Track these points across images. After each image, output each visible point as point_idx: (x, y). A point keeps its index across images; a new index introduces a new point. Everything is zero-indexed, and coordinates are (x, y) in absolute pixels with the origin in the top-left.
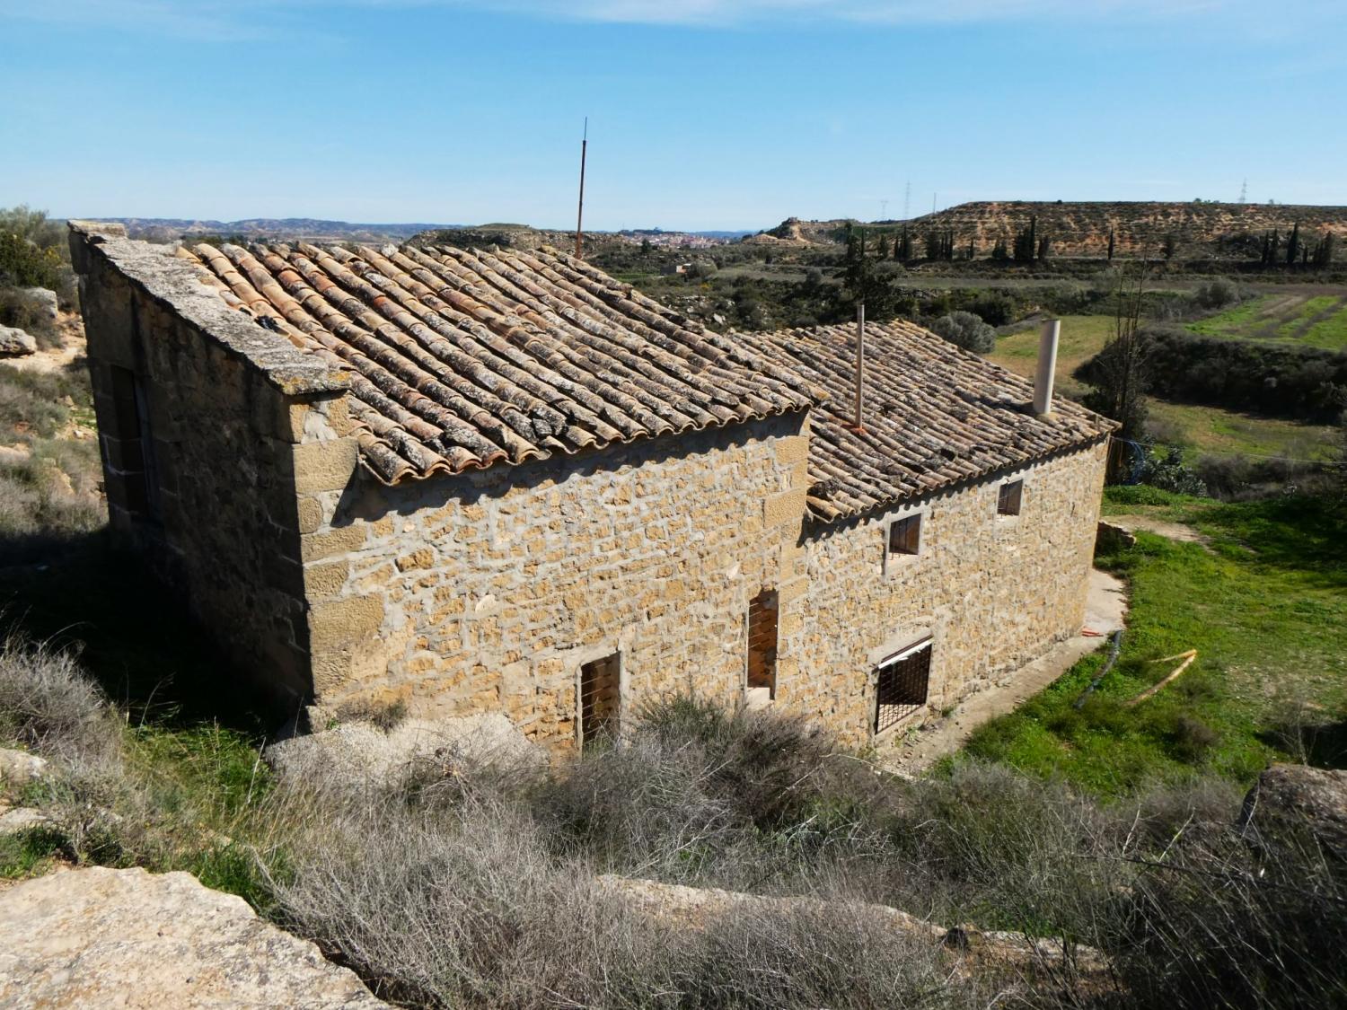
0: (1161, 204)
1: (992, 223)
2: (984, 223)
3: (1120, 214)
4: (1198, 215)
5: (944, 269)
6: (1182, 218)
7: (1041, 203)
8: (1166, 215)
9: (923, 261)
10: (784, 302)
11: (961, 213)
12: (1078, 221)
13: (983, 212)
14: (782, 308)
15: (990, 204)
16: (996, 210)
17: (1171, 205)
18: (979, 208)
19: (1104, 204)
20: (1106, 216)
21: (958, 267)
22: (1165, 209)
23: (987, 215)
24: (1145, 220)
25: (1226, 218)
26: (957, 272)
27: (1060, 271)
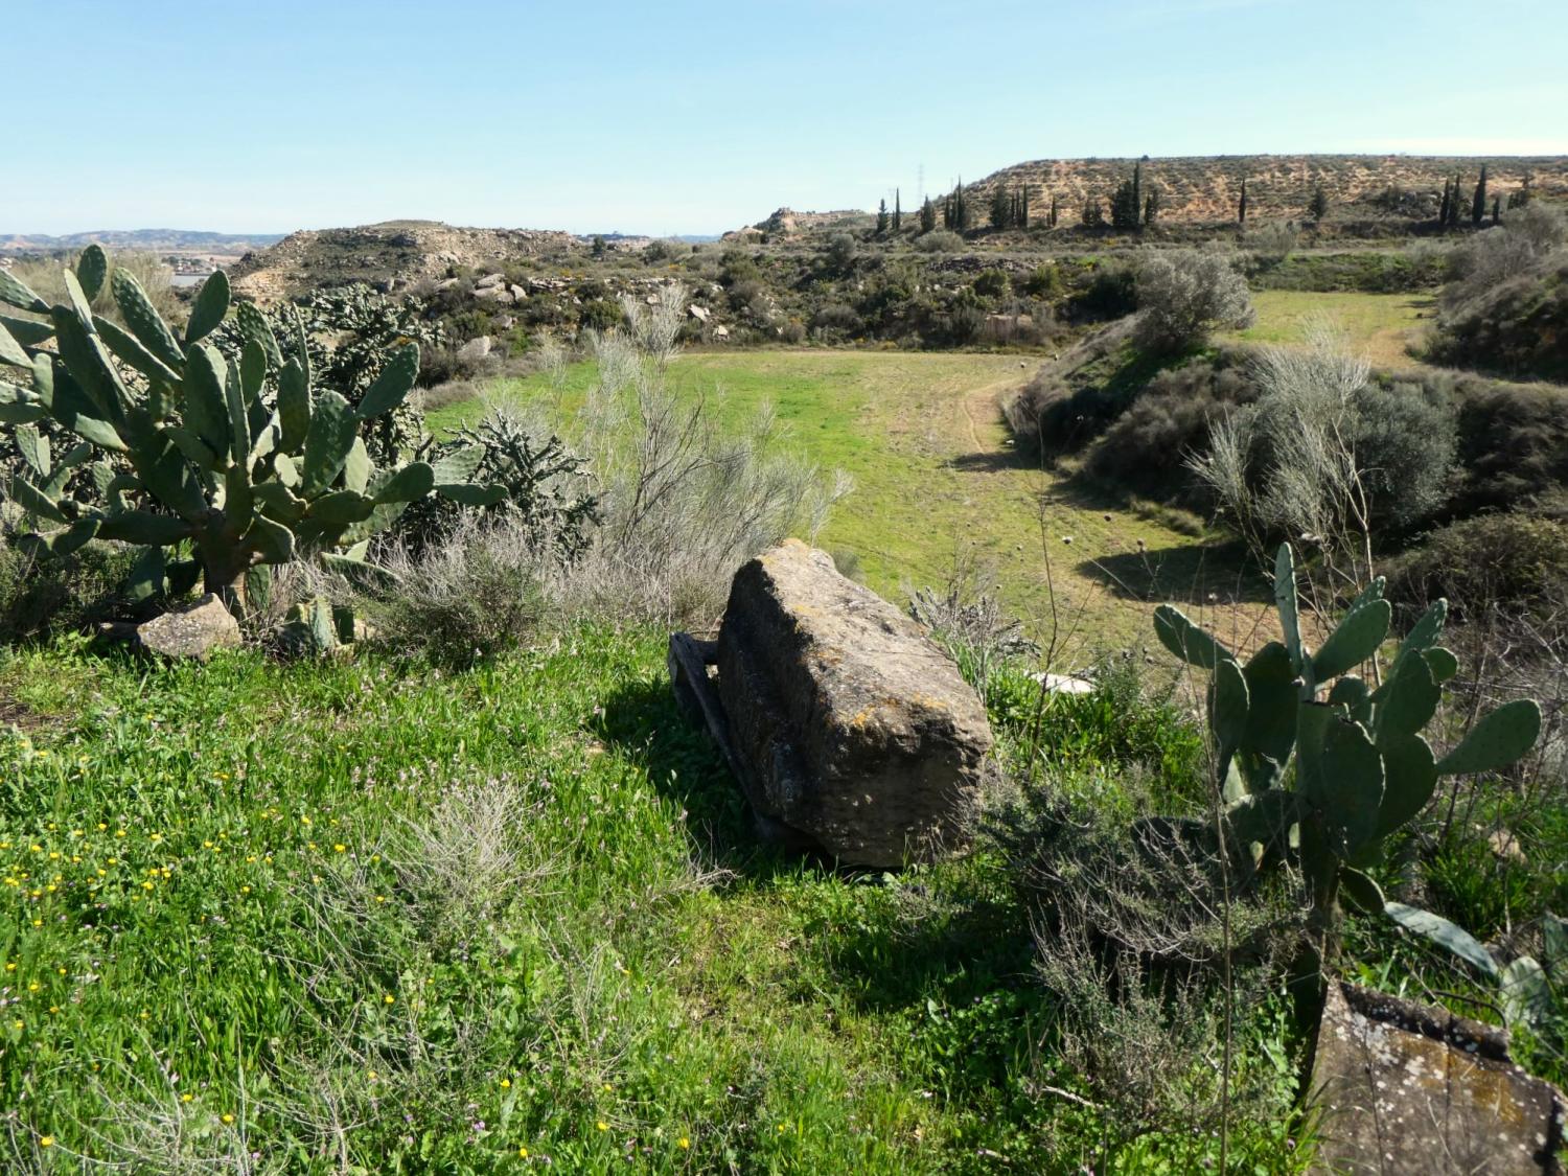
0: (1277, 158)
1: (1061, 187)
2: (1050, 187)
3: (1227, 171)
4: (1327, 170)
5: (1017, 240)
6: (1306, 175)
7: (1121, 160)
8: (1286, 171)
9: (986, 231)
10: (798, 287)
11: (1018, 174)
12: (1174, 182)
13: (1047, 173)
14: (797, 296)
15: (1055, 162)
16: (1064, 170)
17: (1289, 158)
18: (1044, 169)
19: (1203, 159)
20: (1209, 174)
21: (1036, 238)
22: (1283, 165)
23: (1053, 177)
24: (1258, 178)
25: (1362, 173)
26: (1036, 244)
27: (1177, 240)
